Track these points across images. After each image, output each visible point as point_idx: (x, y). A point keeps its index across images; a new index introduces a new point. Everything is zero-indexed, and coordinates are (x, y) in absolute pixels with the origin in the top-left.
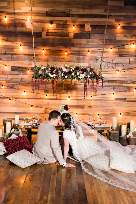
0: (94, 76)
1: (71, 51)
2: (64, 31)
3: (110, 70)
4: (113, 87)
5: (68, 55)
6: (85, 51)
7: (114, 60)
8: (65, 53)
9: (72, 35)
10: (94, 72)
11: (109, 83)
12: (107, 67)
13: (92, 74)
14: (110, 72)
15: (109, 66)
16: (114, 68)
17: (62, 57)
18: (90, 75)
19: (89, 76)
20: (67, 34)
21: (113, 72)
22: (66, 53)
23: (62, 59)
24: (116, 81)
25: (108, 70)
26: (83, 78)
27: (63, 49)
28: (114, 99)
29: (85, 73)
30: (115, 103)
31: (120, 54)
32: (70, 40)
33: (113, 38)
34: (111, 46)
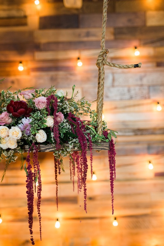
0: (66, 134)
1: (34, 60)
2: (14, 13)
3: (136, 102)
4: (146, 146)
5: (28, 72)
6: (69, 60)
7: (145, 76)
8: (18, 66)
9: (34, 21)
10: (66, 116)
11: (136, 135)
12: (127, 96)
13: (56, 122)
14: (136, 109)
15: (133, 92)
16: (146, 98)
17: (12, 78)
18: (47, 130)
19: (41, 137)
20: (22, 20)
21: (145, 108)
22: (21, 68)
23: (13, 82)
24: (155, 129)
25: (132, 102)
26: (14, 146)
27: (13, 57)
28: (152, 175)
29: (26, 121)
30: (155, 185)
31: (159, 60)
32: (31, 33)
33: (138, 23)
34: (136, 43)
